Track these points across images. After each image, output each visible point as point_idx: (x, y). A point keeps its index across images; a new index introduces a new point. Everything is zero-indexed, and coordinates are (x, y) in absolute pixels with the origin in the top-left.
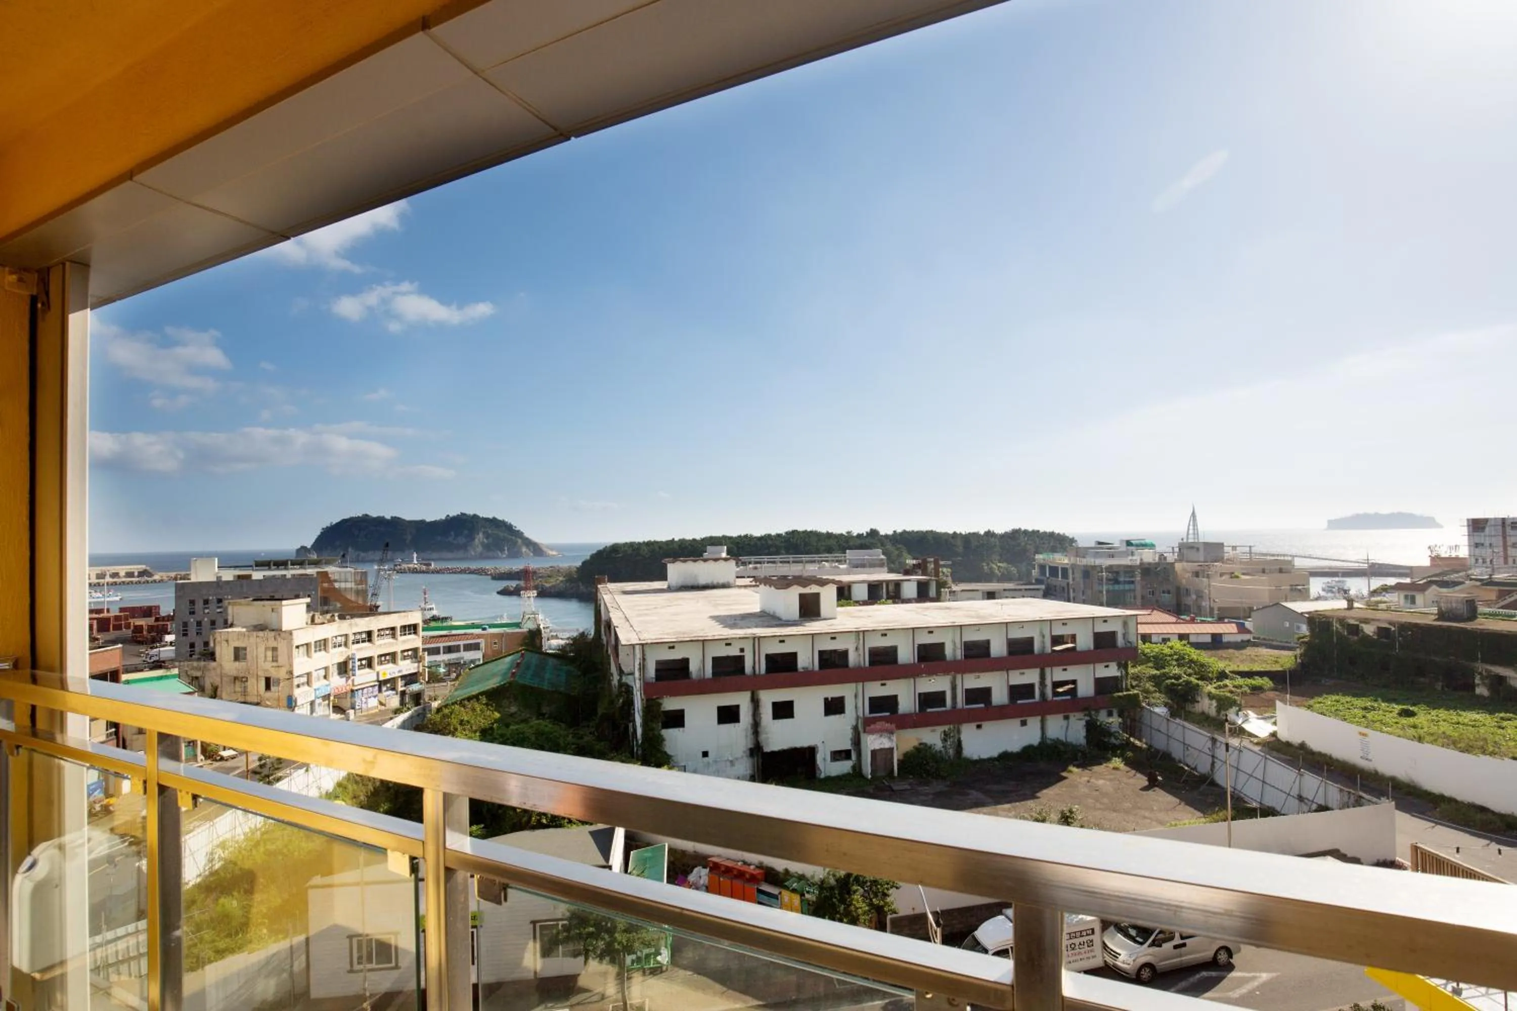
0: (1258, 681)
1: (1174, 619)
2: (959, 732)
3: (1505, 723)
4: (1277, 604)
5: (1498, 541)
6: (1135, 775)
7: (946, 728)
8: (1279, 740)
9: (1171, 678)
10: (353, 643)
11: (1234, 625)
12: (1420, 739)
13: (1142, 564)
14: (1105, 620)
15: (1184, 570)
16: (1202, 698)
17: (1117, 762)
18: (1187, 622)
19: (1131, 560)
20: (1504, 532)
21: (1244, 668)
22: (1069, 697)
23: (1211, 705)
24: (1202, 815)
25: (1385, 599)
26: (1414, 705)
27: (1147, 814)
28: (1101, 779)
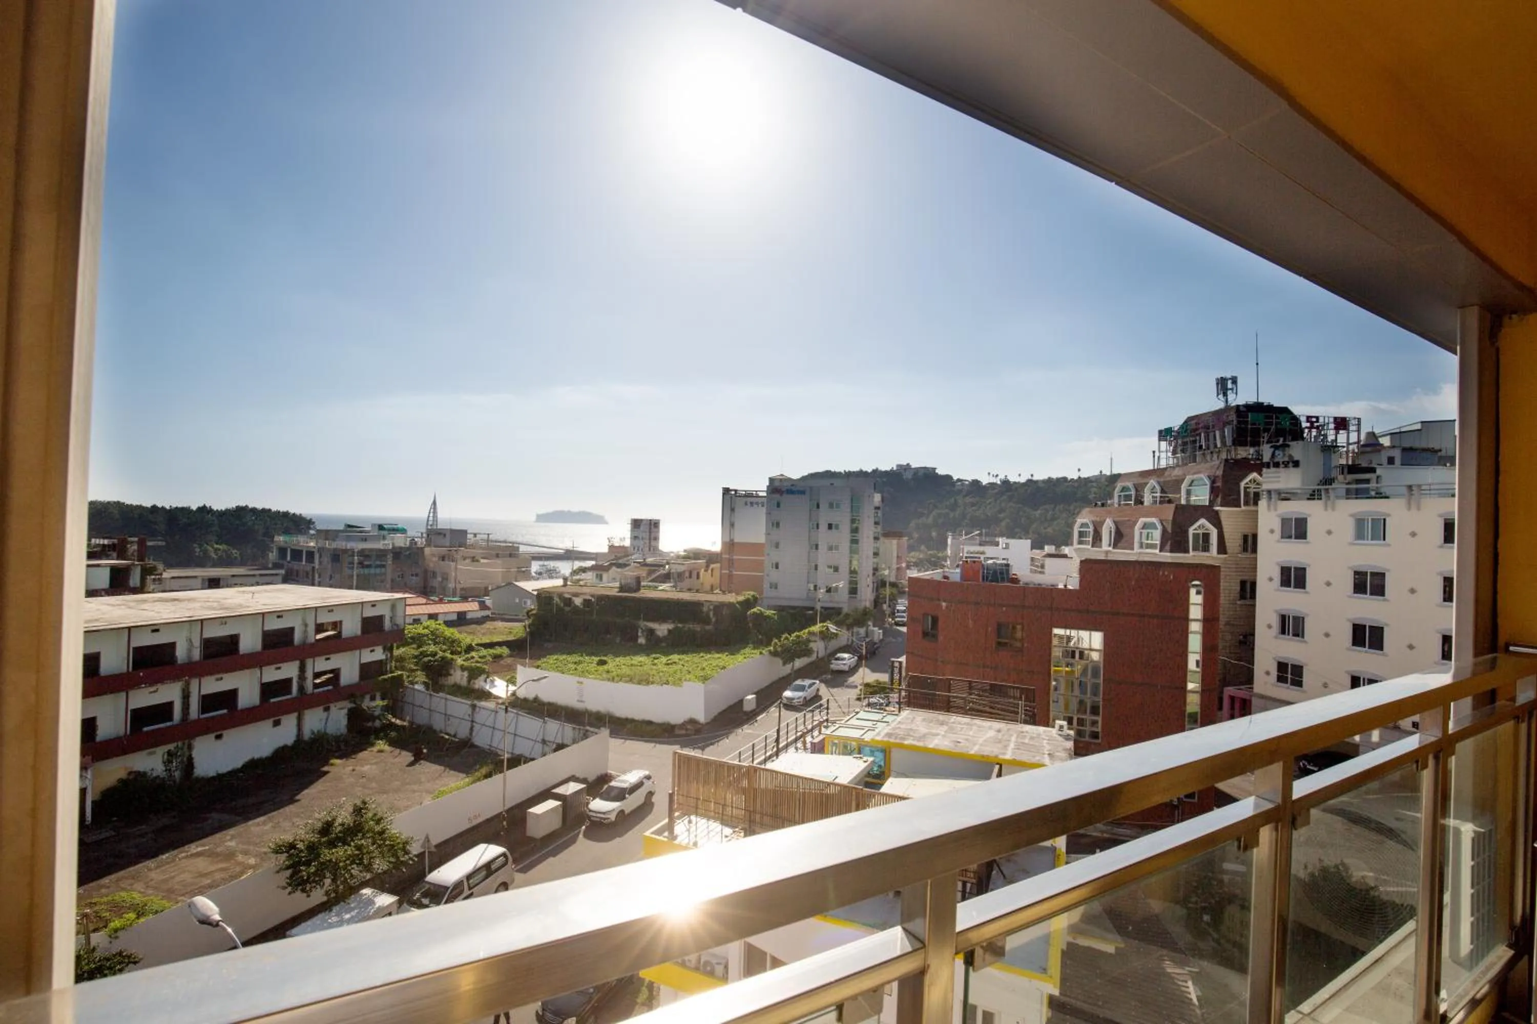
0: (498, 650)
1: (424, 601)
2: (190, 747)
3: (656, 661)
4: (510, 584)
5: (646, 535)
6: (400, 754)
7: (171, 747)
8: (517, 698)
9: (428, 656)
11: (476, 603)
12: (613, 680)
13: (394, 548)
14: (374, 604)
15: (433, 555)
16: (455, 671)
17: (381, 745)
18: (435, 603)
19: (384, 544)
20: (650, 529)
21: (486, 640)
22: (330, 687)
23: (463, 675)
24: (464, 775)
25: (582, 577)
26: (605, 655)
27: (415, 787)
28: (367, 764)
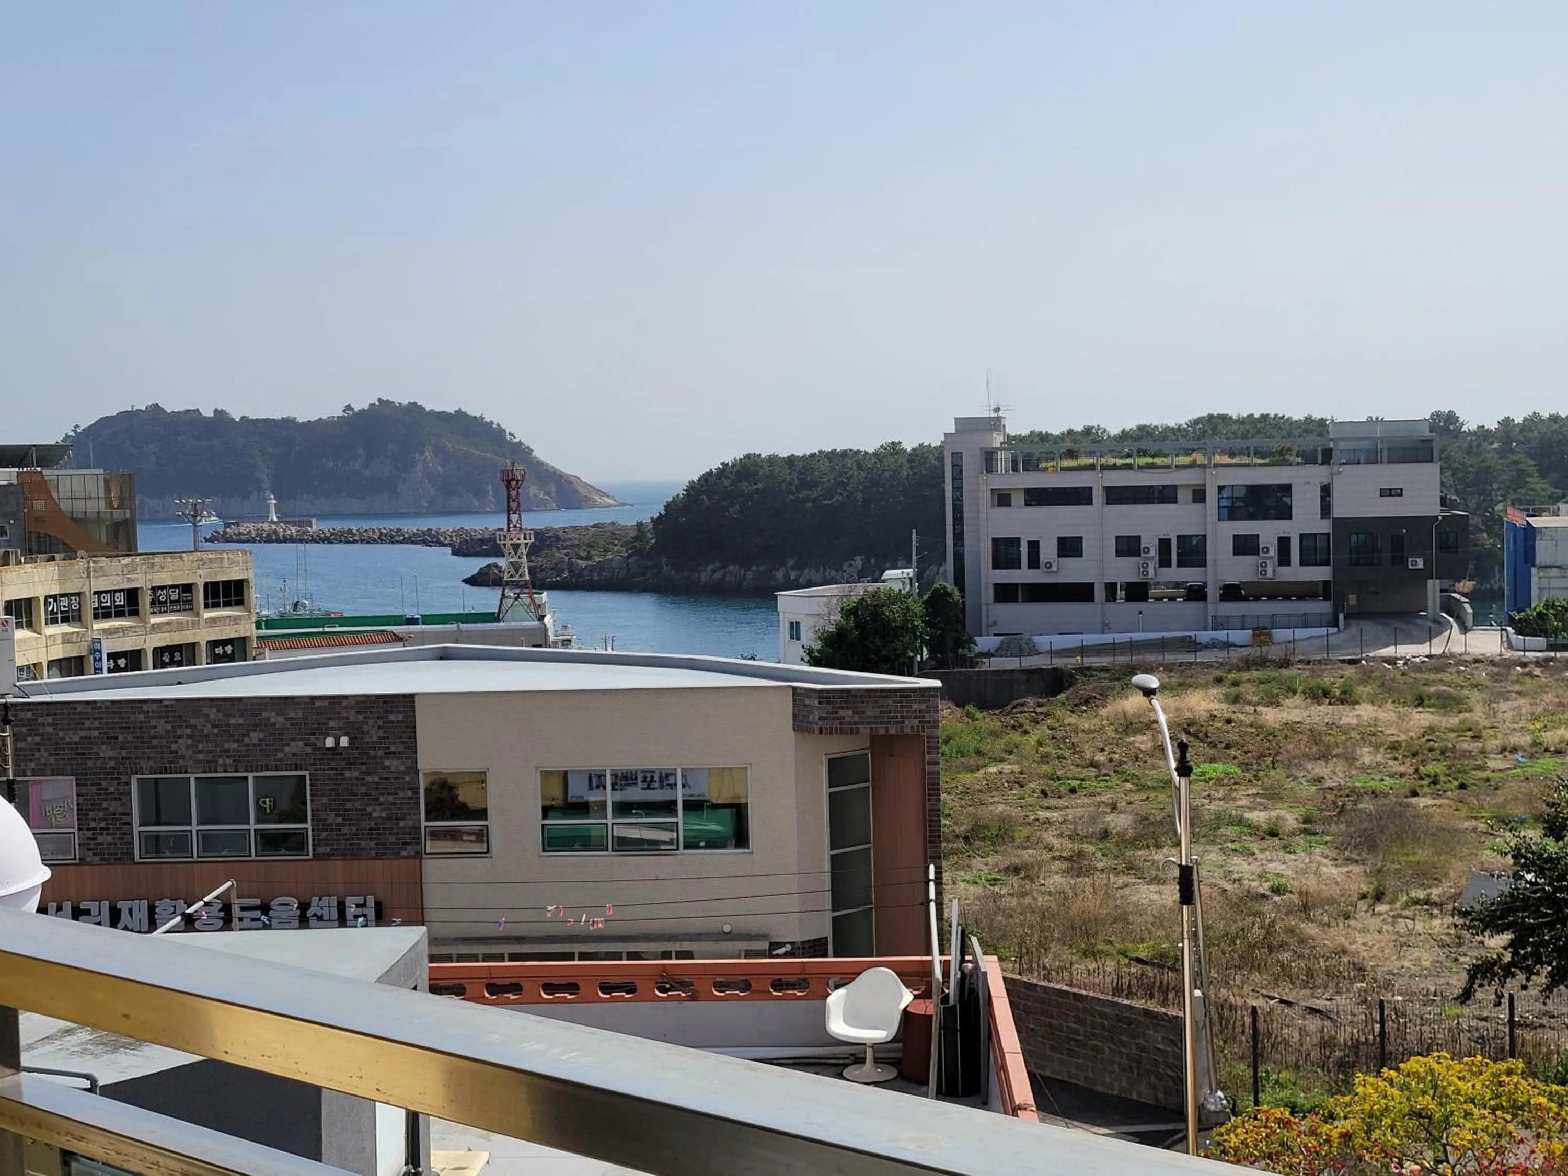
10: (96, 617)
